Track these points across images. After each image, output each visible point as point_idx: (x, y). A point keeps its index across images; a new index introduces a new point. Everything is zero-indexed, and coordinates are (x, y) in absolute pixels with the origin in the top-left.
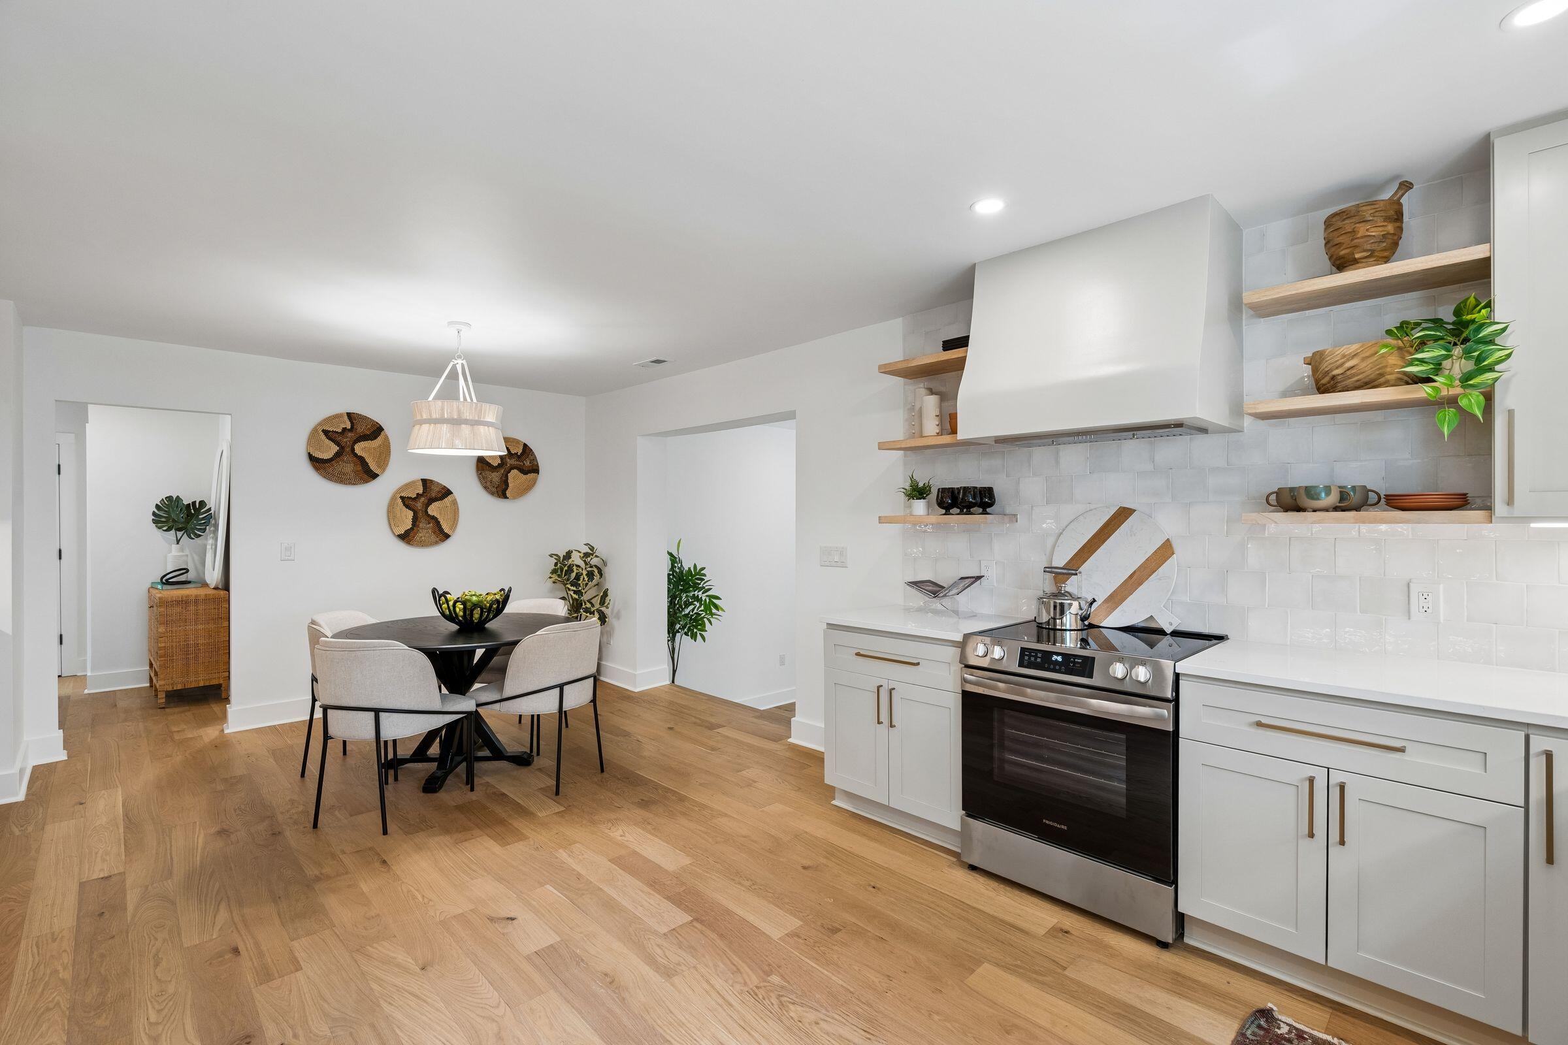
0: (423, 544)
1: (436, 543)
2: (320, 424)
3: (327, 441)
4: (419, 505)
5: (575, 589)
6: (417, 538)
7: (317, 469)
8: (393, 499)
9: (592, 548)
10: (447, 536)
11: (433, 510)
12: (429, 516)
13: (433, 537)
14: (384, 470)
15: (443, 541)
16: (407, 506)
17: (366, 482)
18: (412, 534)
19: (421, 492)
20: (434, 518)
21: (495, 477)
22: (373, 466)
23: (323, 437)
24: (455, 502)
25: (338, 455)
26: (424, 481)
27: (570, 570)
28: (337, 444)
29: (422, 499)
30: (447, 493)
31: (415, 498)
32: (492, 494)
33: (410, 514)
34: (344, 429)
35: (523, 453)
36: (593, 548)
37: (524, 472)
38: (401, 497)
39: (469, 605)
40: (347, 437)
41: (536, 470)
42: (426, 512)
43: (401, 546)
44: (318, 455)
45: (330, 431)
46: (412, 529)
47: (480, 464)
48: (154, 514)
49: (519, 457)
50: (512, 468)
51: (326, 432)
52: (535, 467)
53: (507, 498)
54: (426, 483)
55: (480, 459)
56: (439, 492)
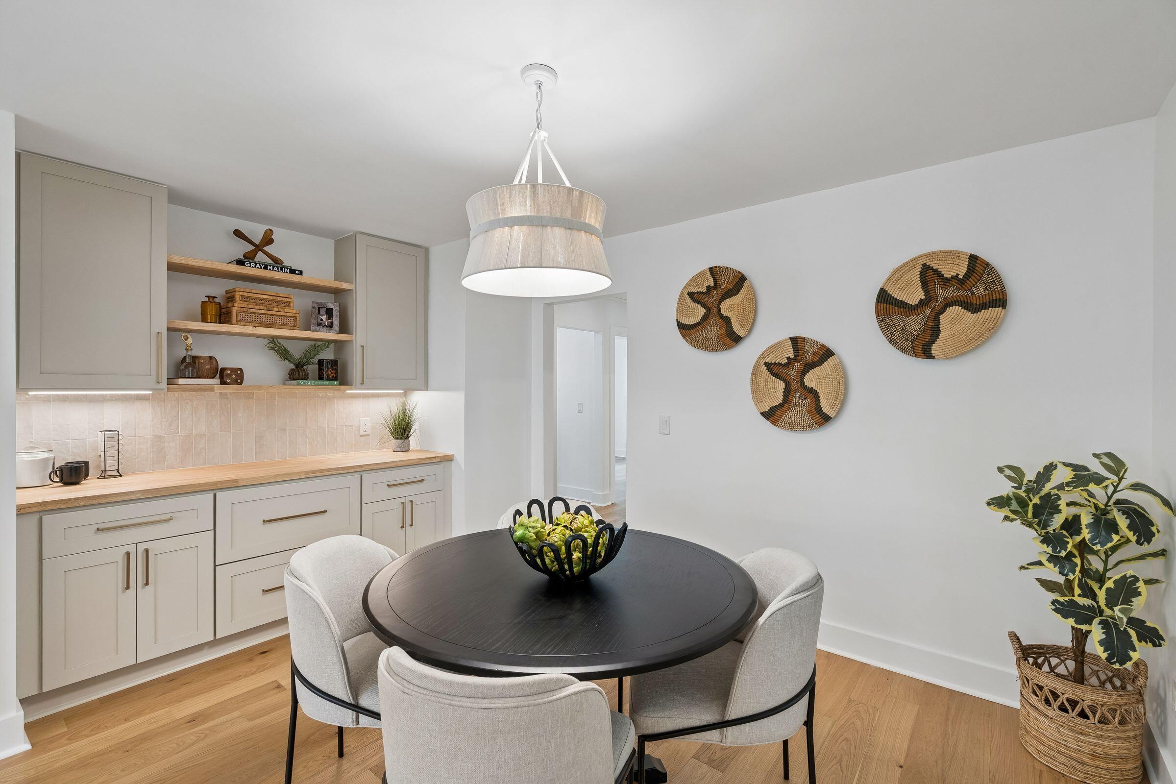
0: (791, 427)
1: (810, 427)
2: (686, 287)
3: (693, 305)
4: (793, 374)
6: (785, 418)
7: (684, 336)
8: (756, 367)
9: (1117, 466)
10: (826, 419)
11: (810, 380)
12: (805, 388)
13: (807, 420)
14: (750, 332)
15: (820, 424)
16: (776, 375)
17: (729, 347)
18: (778, 413)
19: (792, 355)
20: (811, 391)
21: (915, 324)
22: (736, 328)
23: (689, 300)
24: (838, 368)
25: (705, 318)
26: (794, 340)
27: (1049, 506)
28: (704, 306)
29: (797, 365)
30: (827, 353)
31: (786, 365)
32: (904, 350)
33: (780, 386)
34: (708, 288)
35: (967, 275)
37: (974, 308)
38: (766, 364)
40: (713, 297)
41: (1001, 301)
42: (802, 383)
43: (765, 425)
44: (685, 321)
45: (695, 293)
46: (781, 405)
47: (884, 305)
49: (960, 282)
50: (948, 304)
51: (691, 295)
52: (996, 296)
53: (934, 357)
54: (796, 342)
55: (884, 298)
56: (815, 354)
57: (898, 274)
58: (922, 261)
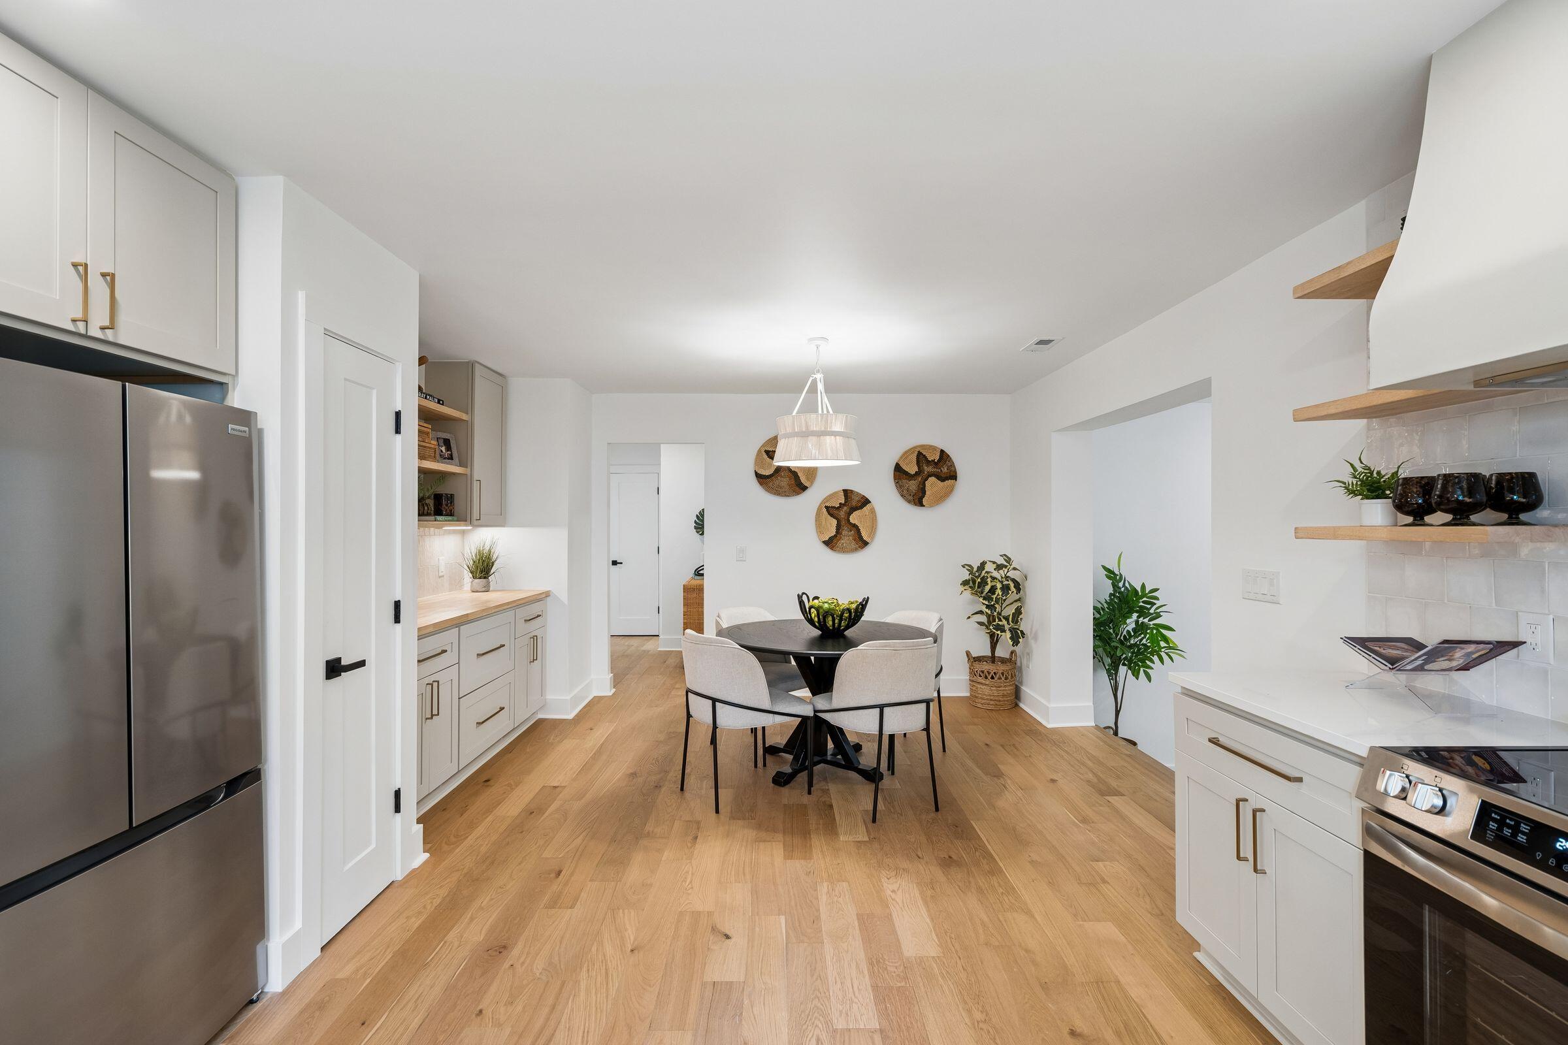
0: (843, 550)
1: (856, 550)
2: (763, 446)
3: (769, 460)
4: (842, 514)
5: (987, 603)
6: (839, 544)
7: (761, 484)
8: (819, 509)
9: (1008, 560)
10: (866, 544)
11: (854, 518)
12: (850, 524)
13: (853, 545)
14: (812, 483)
15: (862, 547)
16: (832, 515)
17: (798, 494)
18: (835, 541)
19: (843, 502)
20: (855, 526)
21: (913, 485)
22: (803, 480)
23: (765, 456)
24: (873, 511)
25: (777, 471)
26: (846, 492)
27: (984, 582)
29: (845, 508)
30: (865, 502)
31: (838, 508)
32: (909, 502)
33: (835, 522)
35: (939, 460)
36: (1010, 559)
37: (942, 478)
38: (826, 507)
39: (821, 611)
41: (954, 477)
42: (848, 520)
43: (826, 550)
44: (760, 472)
45: (770, 451)
46: (835, 536)
47: (897, 473)
48: (695, 522)
49: (936, 464)
50: (930, 476)
51: (767, 452)
52: (952, 474)
53: (924, 506)
54: (847, 493)
55: (898, 469)
56: (859, 501)
57: (906, 454)
58: (918, 450)
